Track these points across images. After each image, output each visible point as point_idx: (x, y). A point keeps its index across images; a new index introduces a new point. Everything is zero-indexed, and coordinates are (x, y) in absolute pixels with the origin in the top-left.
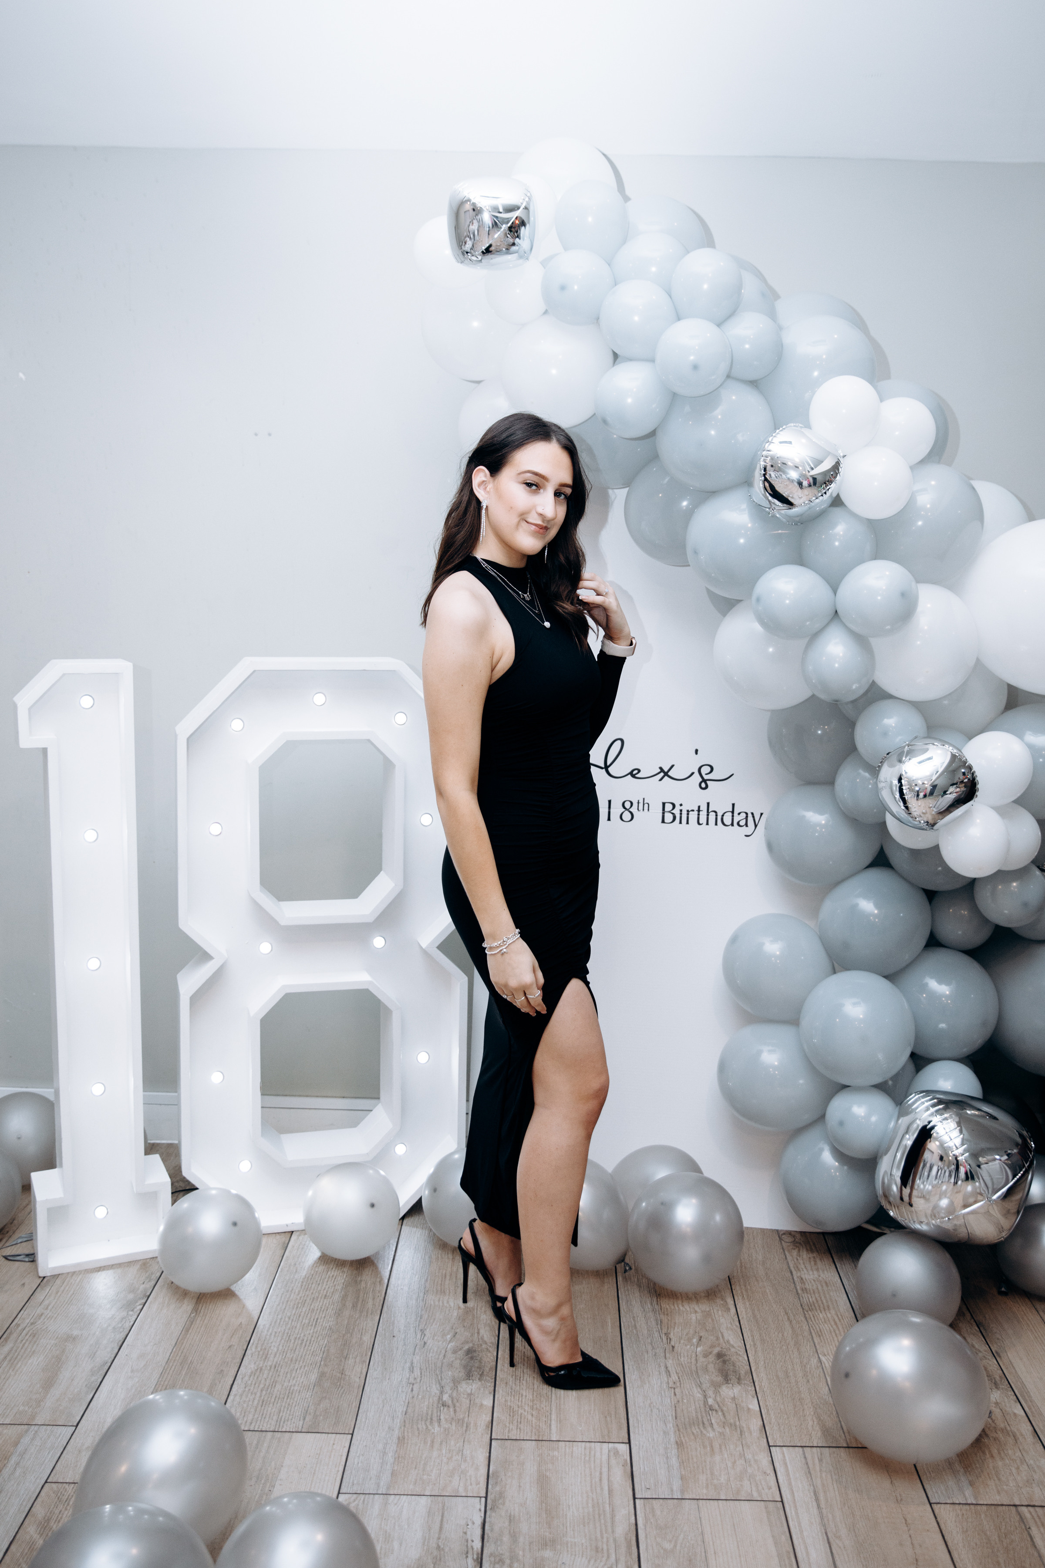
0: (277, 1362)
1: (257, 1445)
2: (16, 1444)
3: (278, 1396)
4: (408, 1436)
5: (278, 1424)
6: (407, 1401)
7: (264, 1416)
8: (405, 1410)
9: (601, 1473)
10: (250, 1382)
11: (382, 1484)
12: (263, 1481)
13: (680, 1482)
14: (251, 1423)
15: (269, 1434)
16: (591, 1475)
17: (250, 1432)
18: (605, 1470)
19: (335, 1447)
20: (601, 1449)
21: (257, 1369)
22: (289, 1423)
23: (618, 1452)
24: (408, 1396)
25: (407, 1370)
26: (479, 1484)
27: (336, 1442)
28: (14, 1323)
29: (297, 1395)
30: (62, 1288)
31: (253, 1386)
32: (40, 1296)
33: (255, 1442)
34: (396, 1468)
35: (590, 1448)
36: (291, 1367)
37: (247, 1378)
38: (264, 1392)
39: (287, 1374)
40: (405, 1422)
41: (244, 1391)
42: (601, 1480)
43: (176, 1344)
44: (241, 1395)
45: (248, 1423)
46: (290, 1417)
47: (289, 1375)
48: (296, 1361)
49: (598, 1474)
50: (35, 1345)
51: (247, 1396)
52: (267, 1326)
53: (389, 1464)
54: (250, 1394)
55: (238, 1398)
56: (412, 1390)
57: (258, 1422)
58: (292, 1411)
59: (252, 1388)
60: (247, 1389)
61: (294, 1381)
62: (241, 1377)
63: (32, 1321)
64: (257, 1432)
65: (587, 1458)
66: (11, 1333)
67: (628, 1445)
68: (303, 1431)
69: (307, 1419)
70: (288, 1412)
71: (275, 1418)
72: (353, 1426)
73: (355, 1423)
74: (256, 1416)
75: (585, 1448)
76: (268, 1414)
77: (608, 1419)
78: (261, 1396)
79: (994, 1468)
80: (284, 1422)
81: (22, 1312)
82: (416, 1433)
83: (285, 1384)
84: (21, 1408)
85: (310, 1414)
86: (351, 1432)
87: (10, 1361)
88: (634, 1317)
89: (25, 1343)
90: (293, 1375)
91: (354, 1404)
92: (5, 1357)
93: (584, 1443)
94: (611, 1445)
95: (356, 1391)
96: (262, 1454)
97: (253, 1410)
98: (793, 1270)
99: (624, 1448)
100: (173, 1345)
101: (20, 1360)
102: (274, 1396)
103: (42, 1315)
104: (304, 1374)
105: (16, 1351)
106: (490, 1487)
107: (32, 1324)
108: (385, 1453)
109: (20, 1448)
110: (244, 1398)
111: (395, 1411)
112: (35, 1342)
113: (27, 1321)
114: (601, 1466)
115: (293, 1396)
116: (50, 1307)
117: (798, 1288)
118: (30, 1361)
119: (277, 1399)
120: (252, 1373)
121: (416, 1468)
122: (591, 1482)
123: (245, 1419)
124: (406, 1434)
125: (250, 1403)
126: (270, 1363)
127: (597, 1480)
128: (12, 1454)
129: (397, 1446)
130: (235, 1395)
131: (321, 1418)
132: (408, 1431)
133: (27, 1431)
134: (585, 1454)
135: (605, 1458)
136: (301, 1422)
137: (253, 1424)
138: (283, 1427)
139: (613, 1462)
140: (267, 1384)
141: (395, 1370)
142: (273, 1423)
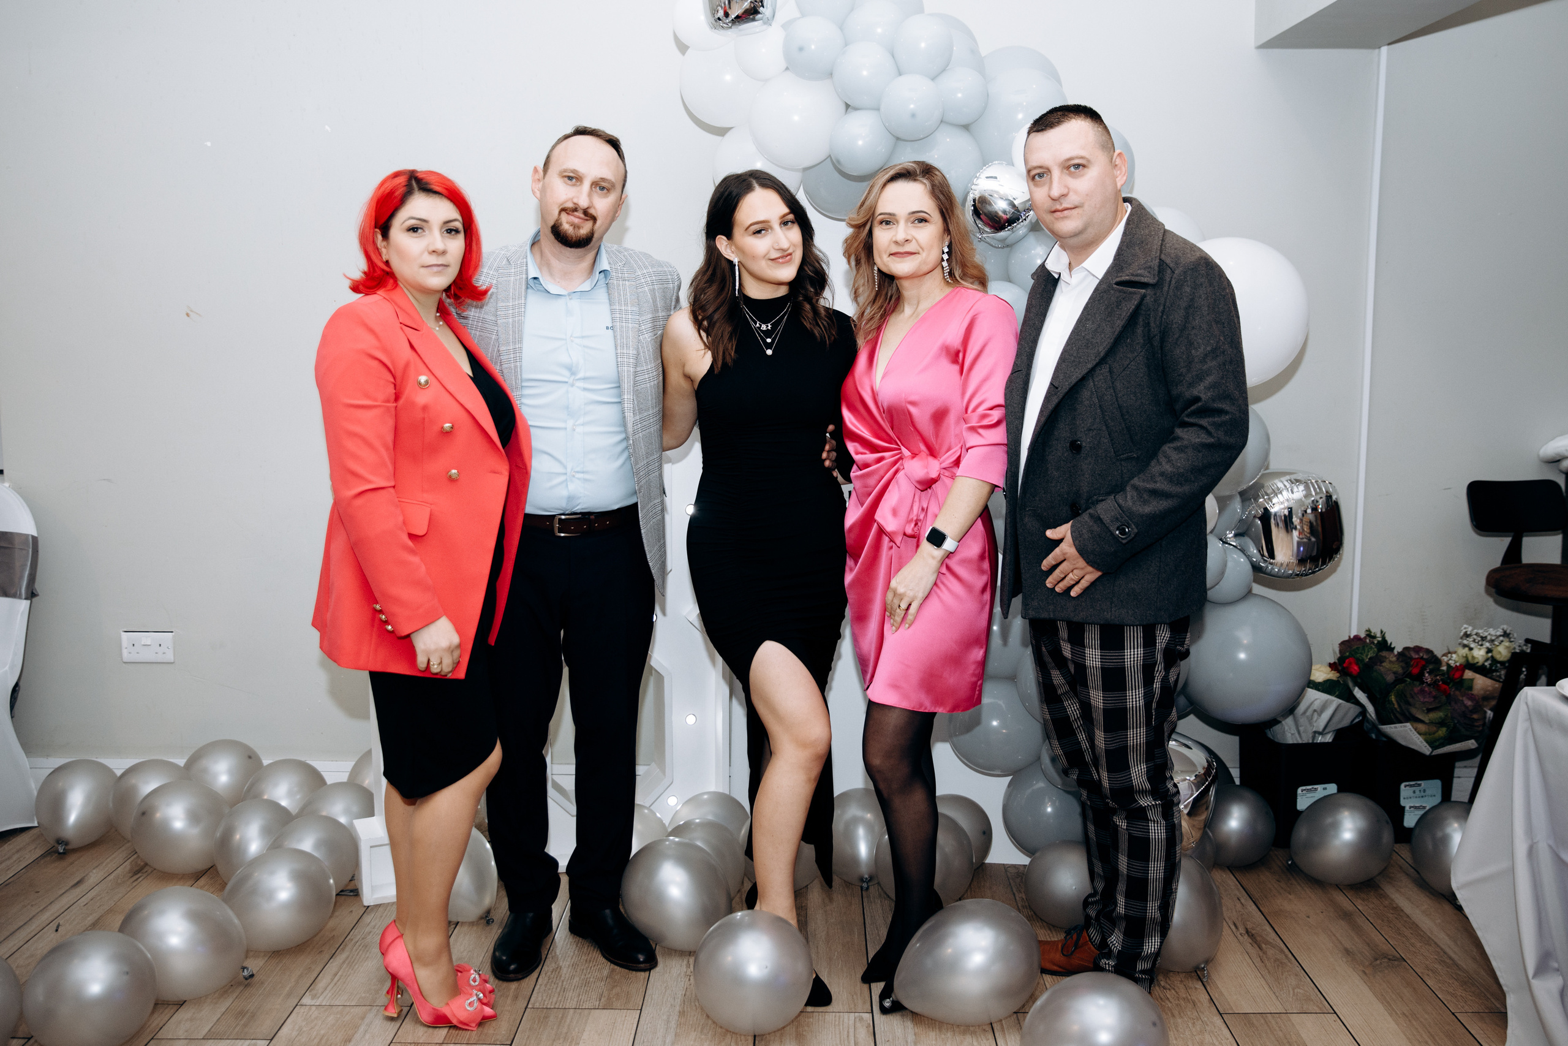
0: (574, 962)
1: (562, 1017)
2: (363, 1018)
3: (577, 985)
4: (688, 1011)
5: (578, 1004)
6: (685, 987)
7: (566, 998)
8: (684, 993)
9: (848, 1032)
10: (552, 976)
11: (667, 1041)
12: (569, 1041)
13: (914, 1037)
14: (556, 1004)
15: (571, 1010)
16: (840, 1033)
17: (555, 1010)
18: (852, 1030)
19: (627, 1018)
20: (849, 1017)
21: (557, 968)
22: (588, 1003)
23: (862, 1018)
24: (686, 984)
25: (685, 966)
26: (747, 1040)
27: (628, 1015)
28: (347, 939)
29: (593, 984)
30: (385, 914)
31: (555, 978)
32: (367, 919)
33: (560, 1016)
34: (678, 1031)
35: (839, 1016)
36: (586, 965)
37: (549, 973)
38: (565, 983)
39: (583, 970)
40: (684, 1001)
41: (548, 982)
42: (848, 1036)
43: (487, 951)
44: (546, 985)
45: (553, 1003)
46: (589, 999)
47: (585, 971)
48: (590, 961)
49: (846, 1033)
50: (368, 953)
51: (551, 986)
52: (563, 938)
53: (672, 1028)
54: (553, 985)
55: (543, 987)
56: (689, 980)
57: (562, 1002)
58: (589, 995)
59: (554, 980)
60: (550, 981)
61: (590, 975)
62: (544, 972)
63: (363, 936)
64: (562, 1010)
65: (837, 1023)
66: (346, 945)
67: (871, 1014)
68: (600, 1007)
69: (602, 1000)
70: (586, 995)
71: (575, 999)
72: (641, 1004)
73: (643, 1003)
74: (559, 999)
75: (835, 1017)
76: (570, 997)
77: (855, 997)
78: (562, 986)
79: (1174, 1023)
80: (583, 1002)
81: (353, 930)
82: (694, 1008)
83: (583, 977)
84: (363, 995)
85: (604, 997)
86: (640, 1008)
87: (349, 964)
88: (877, 928)
89: (359, 952)
90: (588, 971)
91: (641, 990)
92: (344, 962)
93: (834, 1014)
94: (856, 1014)
95: (642, 981)
96: (568, 1021)
97: (556, 995)
98: (1016, 893)
99: (868, 1016)
100: (485, 952)
101: (356, 963)
102: (574, 985)
103: (370, 932)
104: (597, 970)
105: (352, 957)
106: (757, 1042)
107: (363, 939)
108: (668, 1021)
109: (367, 1021)
110: (548, 986)
111: (676, 994)
112: (368, 951)
113: (359, 937)
114: (848, 1027)
115: (590, 985)
116: (376, 927)
117: (1019, 905)
118: (366, 963)
119: (576, 987)
120: (554, 969)
121: (695, 1031)
122: (840, 1038)
123: (551, 1001)
124: (685, 1009)
125: (554, 990)
126: (568, 963)
127: (845, 1036)
128: (361, 1024)
129: (679, 1017)
130: (541, 985)
131: (614, 999)
132: (687, 1008)
133: (371, 1010)
134: (835, 1020)
135: (852, 1022)
136: (598, 1003)
137: (558, 1004)
138: (582, 1005)
139: (858, 1025)
140: (567, 977)
141: (674, 966)
142: (575, 1003)
